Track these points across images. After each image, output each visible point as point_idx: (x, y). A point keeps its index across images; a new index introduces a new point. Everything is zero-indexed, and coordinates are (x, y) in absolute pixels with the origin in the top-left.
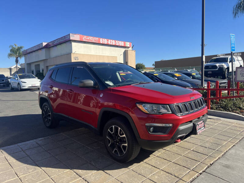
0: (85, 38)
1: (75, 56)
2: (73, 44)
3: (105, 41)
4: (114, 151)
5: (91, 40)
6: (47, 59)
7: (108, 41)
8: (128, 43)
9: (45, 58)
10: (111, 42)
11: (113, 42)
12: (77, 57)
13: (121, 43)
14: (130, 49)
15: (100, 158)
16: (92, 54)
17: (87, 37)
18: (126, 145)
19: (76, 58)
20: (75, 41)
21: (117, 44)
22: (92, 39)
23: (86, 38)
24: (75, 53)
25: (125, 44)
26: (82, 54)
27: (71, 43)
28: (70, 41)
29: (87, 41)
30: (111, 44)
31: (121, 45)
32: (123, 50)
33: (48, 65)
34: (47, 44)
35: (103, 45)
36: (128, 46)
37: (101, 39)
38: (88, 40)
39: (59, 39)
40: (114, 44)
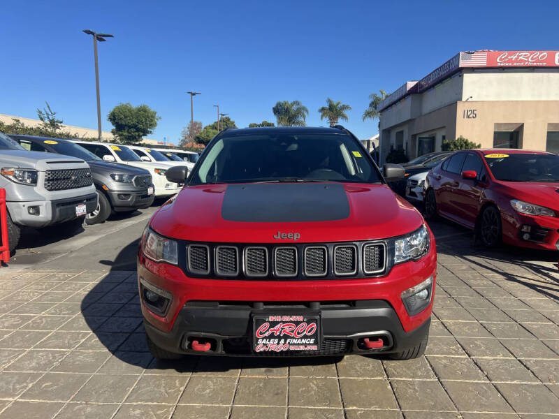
0: (503, 59)
1: (467, 107)
5: (521, 61)
6: (413, 119)
9: (409, 118)
12: (473, 112)
17: (510, 55)
19: (469, 113)
20: (473, 70)
22: (528, 58)
23: (506, 58)
24: (470, 100)
27: (461, 76)
28: (459, 72)
29: (510, 64)
33: (415, 133)
34: (417, 84)
38: (515, 62)
39: (438, 69)
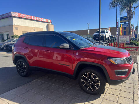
0: (22, 15)
1: (15, 27)
2: (14, 19)
3: (35, 18)
4: (88, 89)
5: (26, 17)
7: (37, 18)
8: (49, 20)
10: (39, 19)
11: (40, 19)
12: (17, 28)
13: (45, 20)
14: (51, 24)
15: (78, 94)
16: (27, 26)
18: (99, 84)
20: (15, 17)
21: (43, 21)
24: (15, 25)
25: (47, 20)
26: (20, 26)
27: (12, 18)
28: (11, 17)
29: (23, 17)
30: (39, 20)
31: (45, 21)
32: (46, 24)
35: (34, 20)
36: (49, 22)
37: (33, 17)
40: (41, 20)
